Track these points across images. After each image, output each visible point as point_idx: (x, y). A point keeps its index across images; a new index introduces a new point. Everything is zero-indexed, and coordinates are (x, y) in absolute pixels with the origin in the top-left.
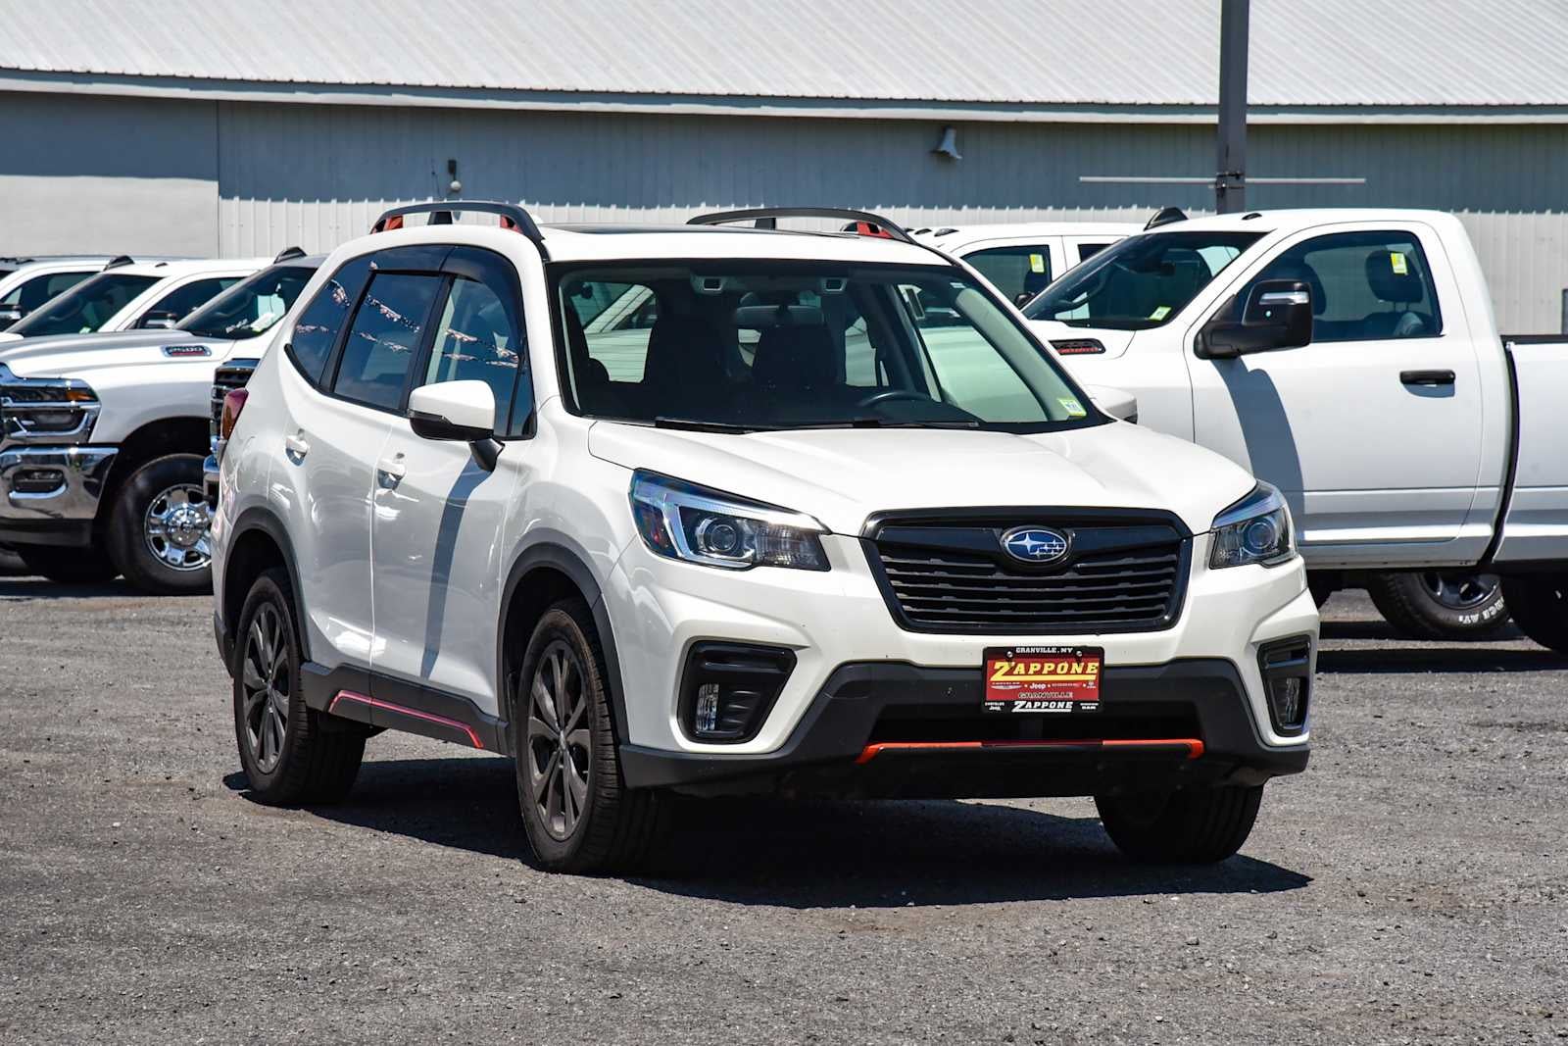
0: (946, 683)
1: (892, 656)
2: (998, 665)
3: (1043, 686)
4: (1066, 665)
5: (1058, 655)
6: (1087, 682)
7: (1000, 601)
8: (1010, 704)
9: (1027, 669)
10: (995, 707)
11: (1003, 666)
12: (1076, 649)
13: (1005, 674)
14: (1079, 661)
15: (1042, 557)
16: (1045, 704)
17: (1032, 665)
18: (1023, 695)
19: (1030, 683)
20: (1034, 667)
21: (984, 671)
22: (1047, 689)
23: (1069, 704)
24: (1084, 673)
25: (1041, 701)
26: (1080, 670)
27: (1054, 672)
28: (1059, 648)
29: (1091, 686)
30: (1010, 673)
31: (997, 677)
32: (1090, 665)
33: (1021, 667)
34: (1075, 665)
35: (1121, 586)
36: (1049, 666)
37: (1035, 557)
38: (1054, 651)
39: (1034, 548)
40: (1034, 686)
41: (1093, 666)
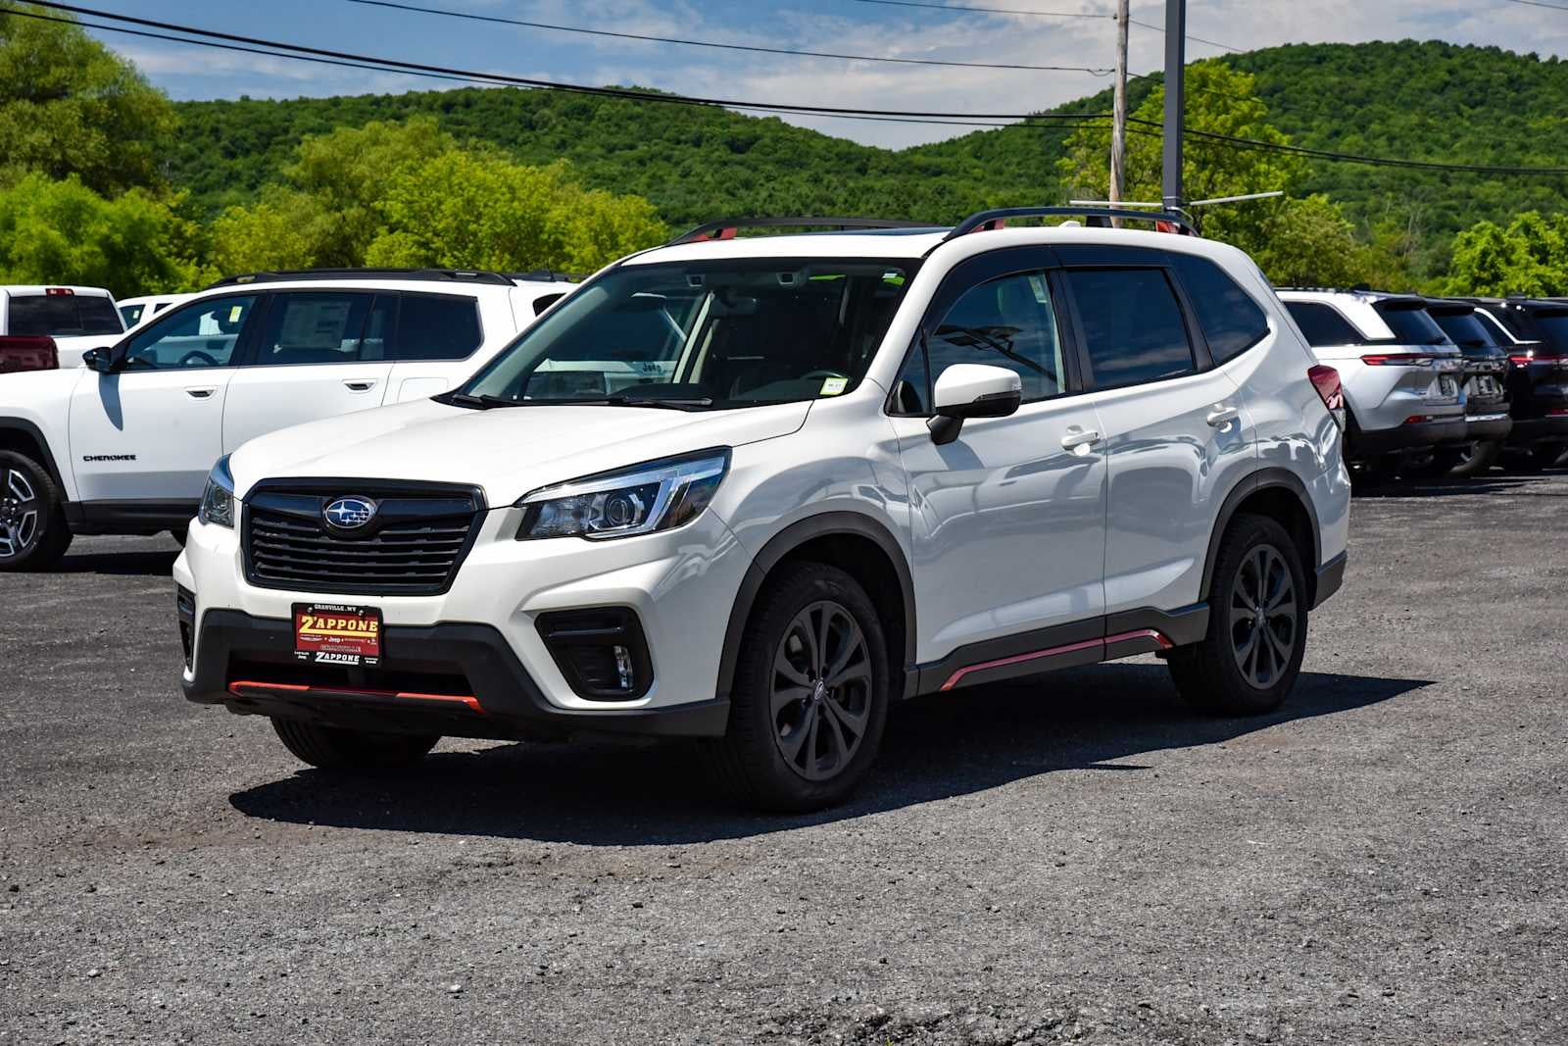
0: (269, 632)
1: (233, 606)
2: (304, 619)
3: (338, 640)
4: (355, 623)
5: (346, 613)
6: (370, 638)
7: (321, 562)
8: (313, 655)
9: (326, 624)
10: (302, 656)
11: (308, 620)
12: (359, 608)
13: (310, 628)
14: (363, 618)
15: (350, 524)
16: (339, 656)
17: (329, 621)
18: (324, 647)
19: (329, 636)
20: (331, 622)
21: (294, 623)
22: (341, 643)
23: (357, 657)
24: (367, 630)
25: (336, 653)
26: (365, 628)
27: (345, 628)
28: (345, 607)
29: (374, 643)
30: (313, 626)
31: (304, 630)
32: (372, 623)
33: (321, 622)
34: (361, 622)
35: (415, 553)
36: (342, 623)
37: (344, 524)
38: (342, 609)
39: (345, 516)
40: (332, 640)
41: (374, 624)
